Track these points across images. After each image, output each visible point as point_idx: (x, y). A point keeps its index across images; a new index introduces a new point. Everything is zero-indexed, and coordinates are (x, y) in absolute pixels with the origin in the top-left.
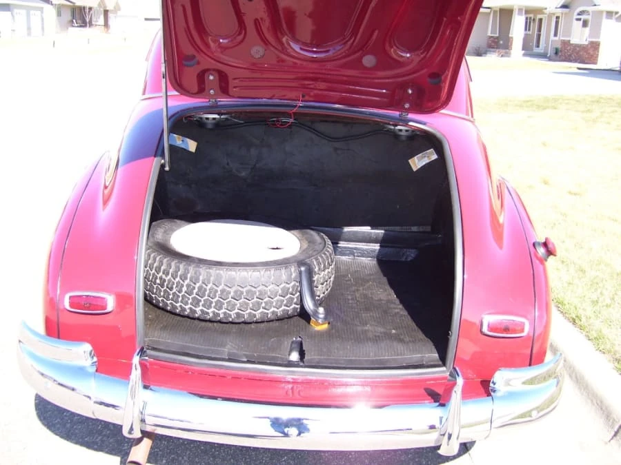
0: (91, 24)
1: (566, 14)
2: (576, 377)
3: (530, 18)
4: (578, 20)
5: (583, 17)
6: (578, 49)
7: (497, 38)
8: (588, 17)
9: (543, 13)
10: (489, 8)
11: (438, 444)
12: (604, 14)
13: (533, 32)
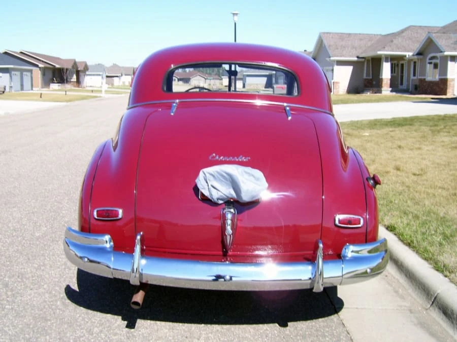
0: (67, 82)
1: (421, 59)
2: (409, 275)
3: (395, 64)
4: (430, 63)
5: (433, 61)
6: (431, 85)
7: (371, 80)
8: (438, 61)
9: (404, 60)
10: (363, 58)
11: (312, 287)
12: (449, 58)
13: (398, 74)
